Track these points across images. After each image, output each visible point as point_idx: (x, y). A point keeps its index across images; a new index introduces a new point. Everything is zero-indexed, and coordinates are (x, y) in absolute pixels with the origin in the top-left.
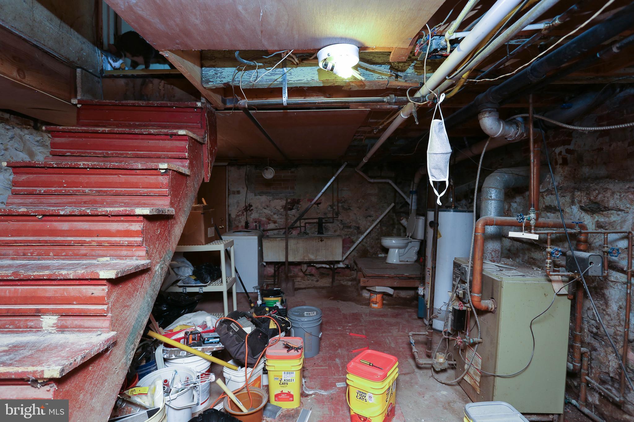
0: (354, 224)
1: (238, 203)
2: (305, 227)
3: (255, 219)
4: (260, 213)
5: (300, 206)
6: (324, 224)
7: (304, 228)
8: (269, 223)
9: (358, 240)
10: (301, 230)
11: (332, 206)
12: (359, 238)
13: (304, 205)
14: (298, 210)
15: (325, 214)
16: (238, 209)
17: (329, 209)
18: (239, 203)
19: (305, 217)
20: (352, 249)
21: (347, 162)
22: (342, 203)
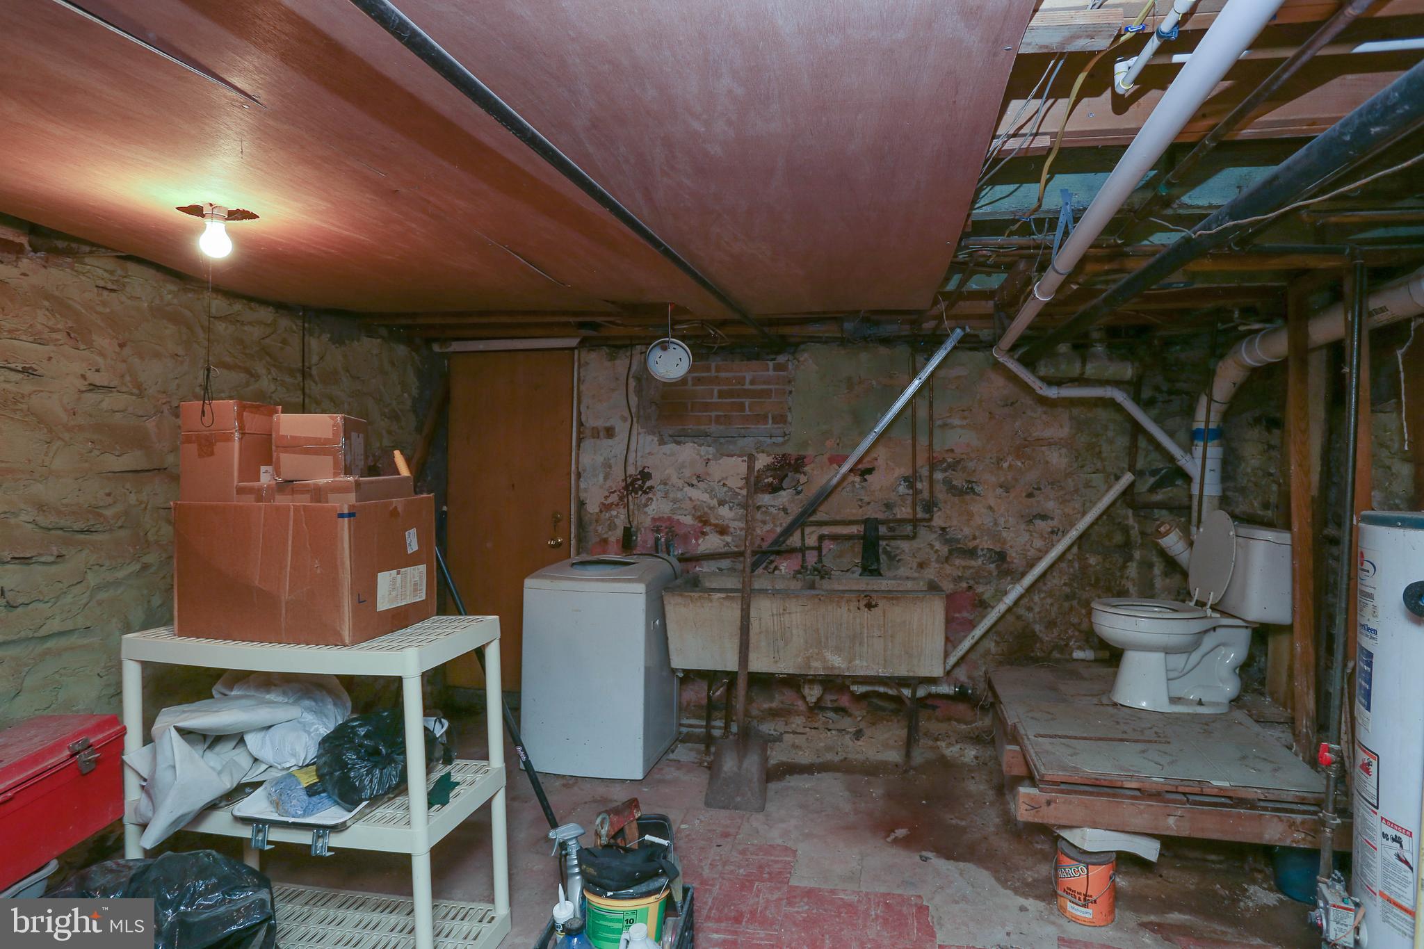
0: (985, 543)
1: (607, 465)
2: (819, 549)
3: (660, 519)
4: (675, 501)
5: (803, 479)
6: (883, 543)
7: (815, 553)
8: (704, 534)
9: (1000, 600)
10: (804, 560)
11: (910, 481)
12: (1006, 593)
13: (819, 476)
14: (798, 493)
15: (888, 506)
16: (609, 483)
17: (902, 489)
18: (610, 467)
19: (820, 516)
20: (978, 632)
21: (963, 329)
22: (945, 470)
